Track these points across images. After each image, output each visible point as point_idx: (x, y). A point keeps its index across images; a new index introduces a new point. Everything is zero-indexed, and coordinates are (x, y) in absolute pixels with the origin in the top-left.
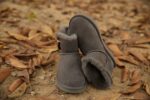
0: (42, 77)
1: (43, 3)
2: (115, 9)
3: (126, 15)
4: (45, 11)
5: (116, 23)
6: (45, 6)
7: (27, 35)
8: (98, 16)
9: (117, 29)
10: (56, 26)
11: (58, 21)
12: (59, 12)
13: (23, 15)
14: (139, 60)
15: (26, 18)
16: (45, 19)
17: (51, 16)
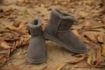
0: (19, 54)
1: (36, 4)
2: (87, 4)
3: (93, 8)
4: (36, 9)
5: (83, 14)
6: (37, 6)
7: (18, 26)
8: (73, 10)
9: (83, 18)
11: (43, 16)
12: (46, 9)
13: (20, 13)
14: (90, 40)
15: (22, 15)
16: (34, 14)
17: (39, 13)
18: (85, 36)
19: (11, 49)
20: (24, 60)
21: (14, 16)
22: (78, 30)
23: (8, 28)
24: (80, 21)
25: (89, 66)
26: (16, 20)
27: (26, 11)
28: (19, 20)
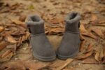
4: (42, 4)
5: (90, 9)
7: (23, 21)
8: (79, 4)
9: (90, 13)
10: (46, 13)
11: (49, 10)
12: (51, 4)
14: (97, 35)
15: (27, 9)
16: (40, 9)
17: (45, 7)
18: (92, 31)
19: (17, 43)
20: (31, 55)
21: (20, 11)
22: (85, 25)
23: (14, 23)
24: (87, 15)
25: (97, 63)
26: (22, 14)
27: (32, 6)
28: (25, 14)
